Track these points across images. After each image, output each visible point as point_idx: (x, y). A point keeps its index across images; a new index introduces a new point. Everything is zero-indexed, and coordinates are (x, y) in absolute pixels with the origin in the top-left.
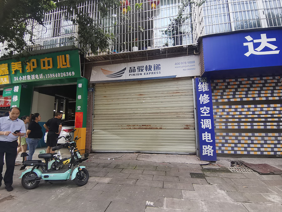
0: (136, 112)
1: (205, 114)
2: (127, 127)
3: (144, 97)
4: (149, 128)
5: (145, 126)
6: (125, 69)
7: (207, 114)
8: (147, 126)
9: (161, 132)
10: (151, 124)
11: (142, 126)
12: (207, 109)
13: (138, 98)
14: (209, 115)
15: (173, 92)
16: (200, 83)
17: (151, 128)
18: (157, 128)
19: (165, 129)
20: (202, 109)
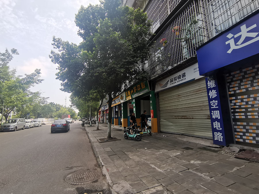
0: (177, 107)
1: (214, 106)
2: (175, 118)
3: (181, 97)
4: (186, 118)
5: (184, 116)
6: (168, 81)
7: (216, 106)
8: (185, 117)
9: (194, 121)
10: (187, 115)
11: (182, 116)
12: (216, 102)
13: (178, 98)
14: (218, 107)
15: (196, 91)
16: (209, 81)
17: (187, 118)
18: (190, 118)
19: (195, 119)
20: (212, 103)
